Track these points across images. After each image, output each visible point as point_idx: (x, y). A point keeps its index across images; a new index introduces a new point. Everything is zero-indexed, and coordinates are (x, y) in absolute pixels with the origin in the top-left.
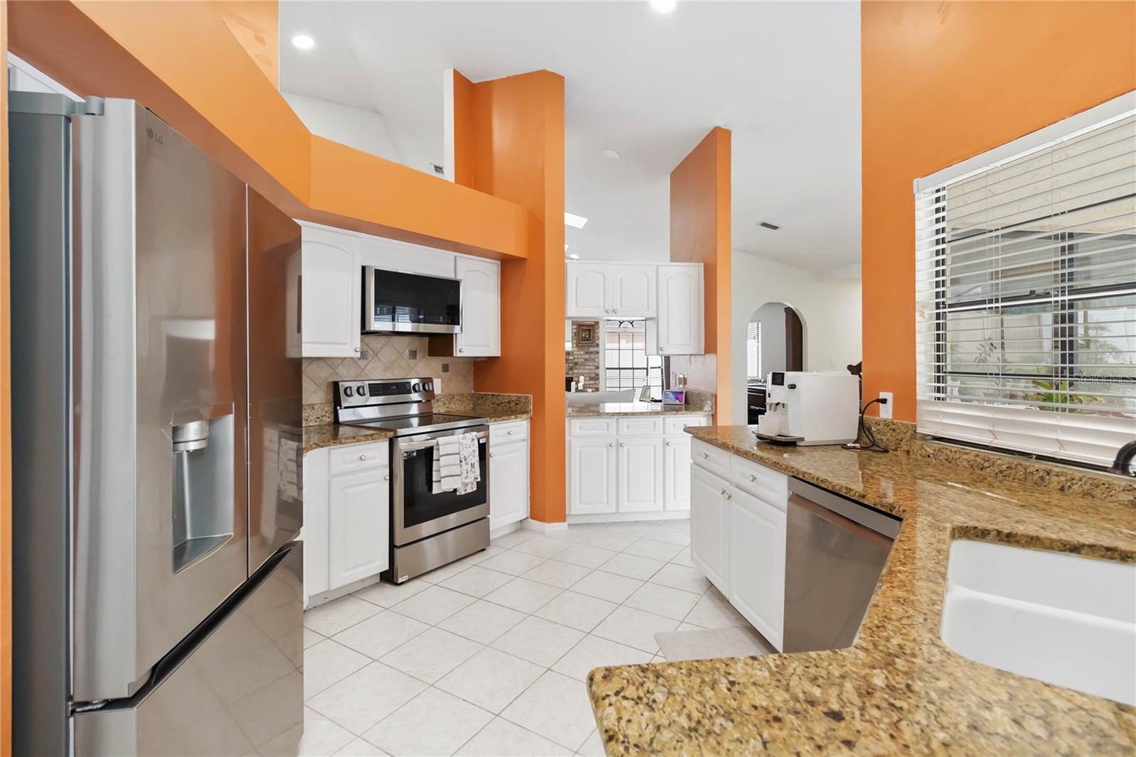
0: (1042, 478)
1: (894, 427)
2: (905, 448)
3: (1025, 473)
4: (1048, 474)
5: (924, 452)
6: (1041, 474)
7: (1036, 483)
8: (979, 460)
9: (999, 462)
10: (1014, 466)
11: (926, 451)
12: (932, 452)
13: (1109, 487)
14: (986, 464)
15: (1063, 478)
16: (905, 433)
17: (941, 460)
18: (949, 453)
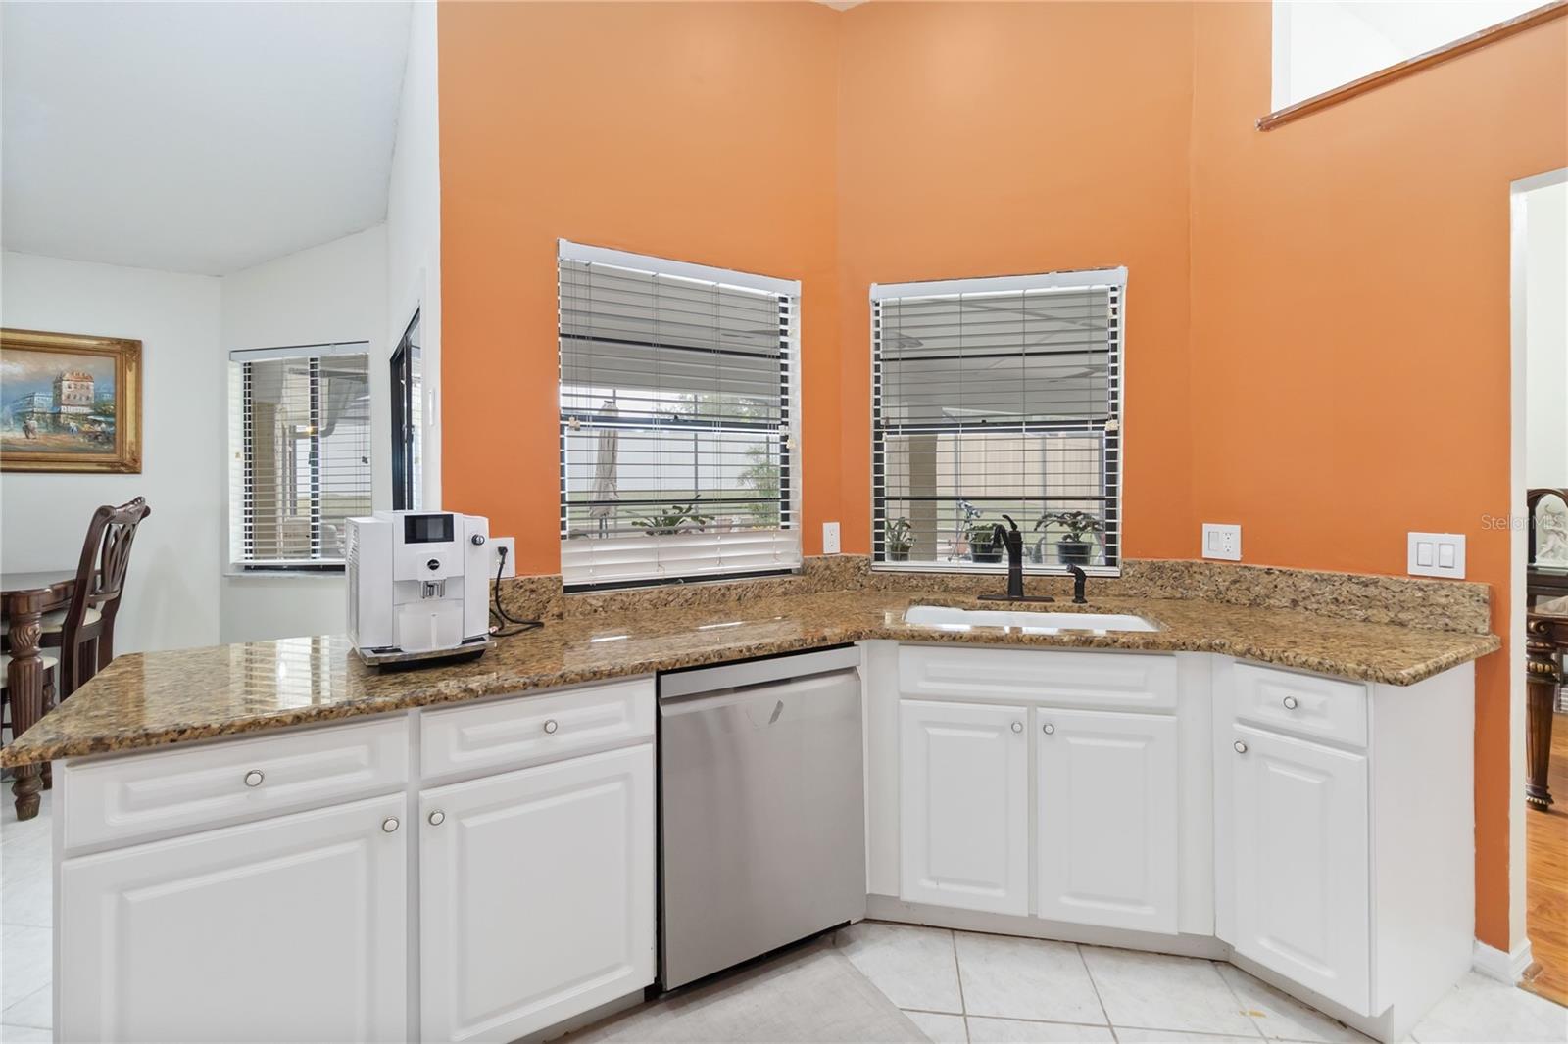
0: (724, 595)
1: (533, 586)
2: (556, 611)
3: (709, 596)
4: (729, 589)
5: (589, 608)
6: (722, 592)
7: (718, 601)
8: (662, 596)
9: (685, 592)
10: (699, 591)
11: (591, 605)
12: (601, 604)
13: (770, 585)
14: (671, 599)
15: (739, 590)
16: (555, 591)
17: (614, 611)
18: (625, 599)
